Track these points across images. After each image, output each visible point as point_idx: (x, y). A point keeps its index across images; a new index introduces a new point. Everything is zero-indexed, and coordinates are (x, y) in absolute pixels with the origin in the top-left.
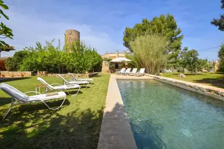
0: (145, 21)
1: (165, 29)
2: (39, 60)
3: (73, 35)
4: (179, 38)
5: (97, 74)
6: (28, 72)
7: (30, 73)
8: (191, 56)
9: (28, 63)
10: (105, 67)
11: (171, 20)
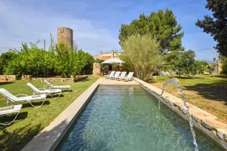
0: (143, 17)
1: (163, 26)
2: (23, 63)
3: (65, 34)
4: (180, 35)
5: (87, 77)
6: (13, 76)
7: (14, 77)
8: (187, 58)
9: (12, 67)
10: (96, 69)
11: (170, 16)
